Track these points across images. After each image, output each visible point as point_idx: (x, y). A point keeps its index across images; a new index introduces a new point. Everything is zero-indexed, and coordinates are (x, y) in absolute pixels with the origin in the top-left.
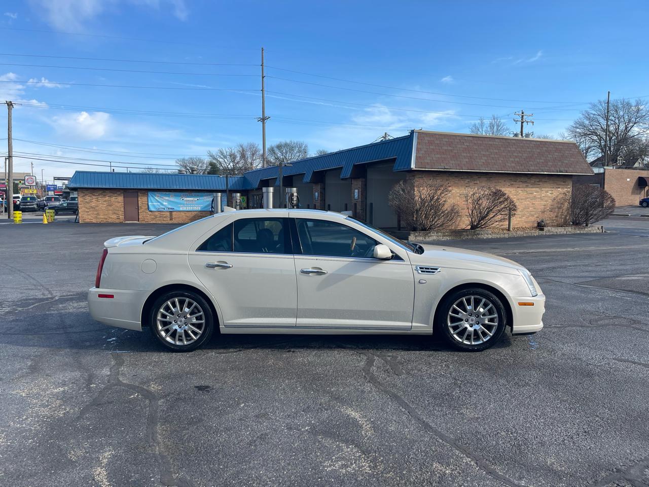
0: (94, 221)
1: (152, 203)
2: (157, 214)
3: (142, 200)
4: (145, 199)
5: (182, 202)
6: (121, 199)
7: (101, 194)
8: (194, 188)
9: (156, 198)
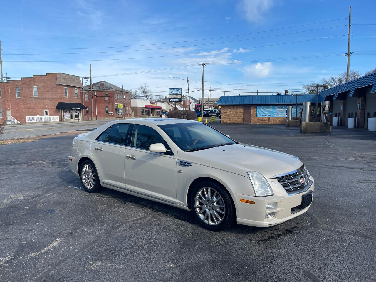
0: (228, 122)
1: (259, 112)
2: (261, 118)
3: (253, 111)
4: (255, 110)
5: (276, 111)
6: (242, 110)
7: (232, 108)
8: (284, 103)
9: (261, 110)
